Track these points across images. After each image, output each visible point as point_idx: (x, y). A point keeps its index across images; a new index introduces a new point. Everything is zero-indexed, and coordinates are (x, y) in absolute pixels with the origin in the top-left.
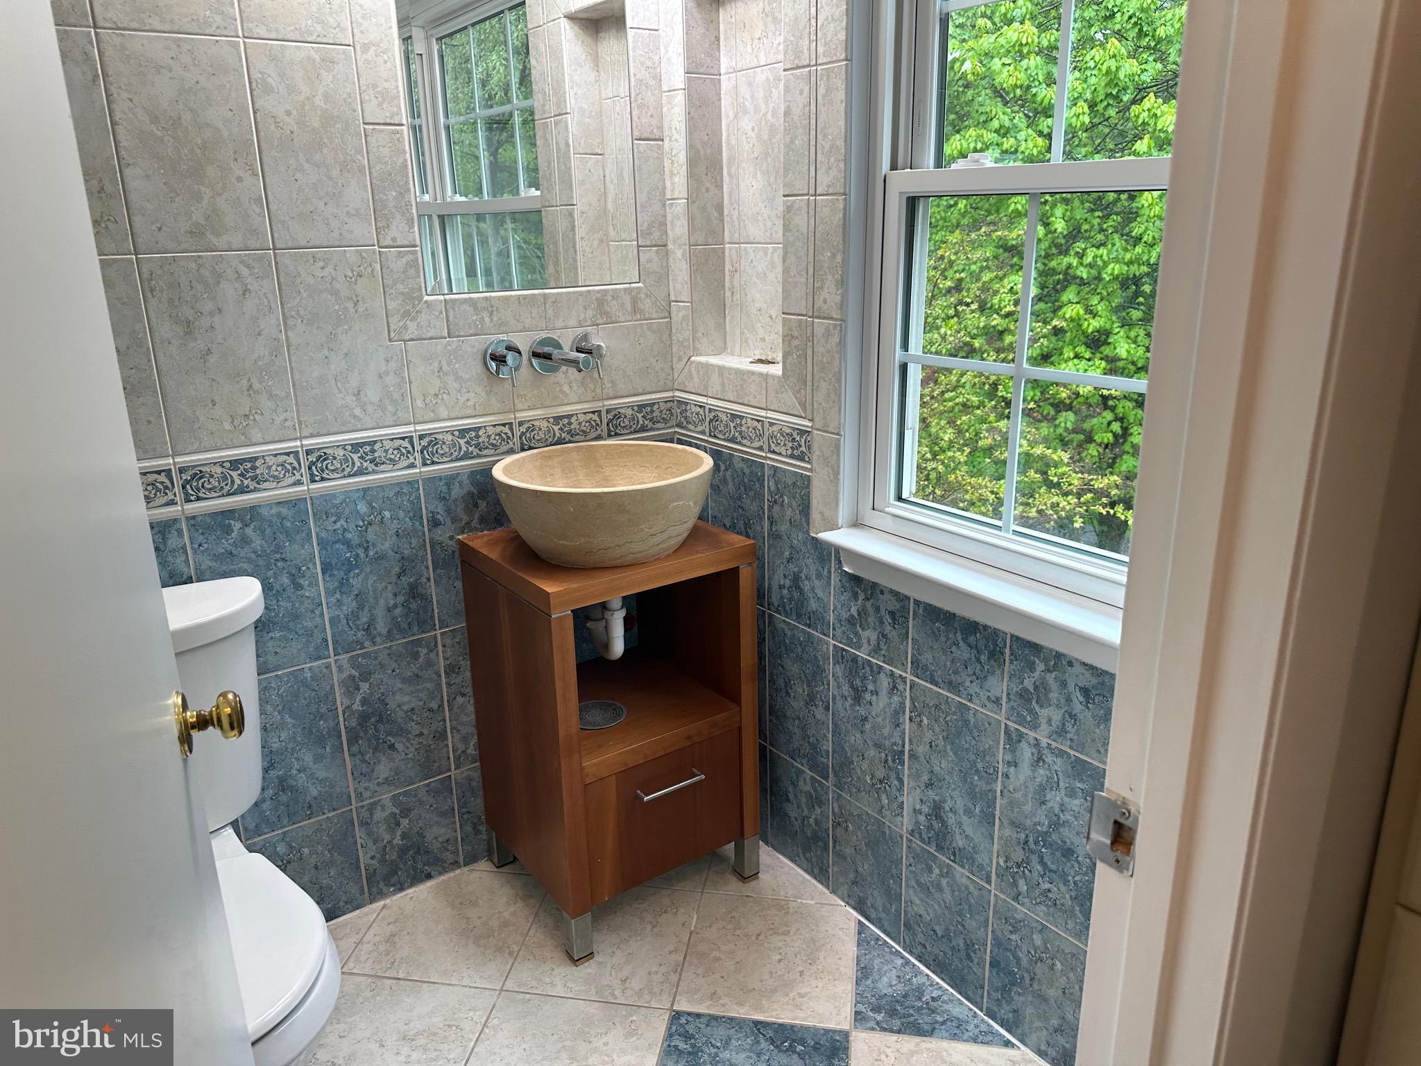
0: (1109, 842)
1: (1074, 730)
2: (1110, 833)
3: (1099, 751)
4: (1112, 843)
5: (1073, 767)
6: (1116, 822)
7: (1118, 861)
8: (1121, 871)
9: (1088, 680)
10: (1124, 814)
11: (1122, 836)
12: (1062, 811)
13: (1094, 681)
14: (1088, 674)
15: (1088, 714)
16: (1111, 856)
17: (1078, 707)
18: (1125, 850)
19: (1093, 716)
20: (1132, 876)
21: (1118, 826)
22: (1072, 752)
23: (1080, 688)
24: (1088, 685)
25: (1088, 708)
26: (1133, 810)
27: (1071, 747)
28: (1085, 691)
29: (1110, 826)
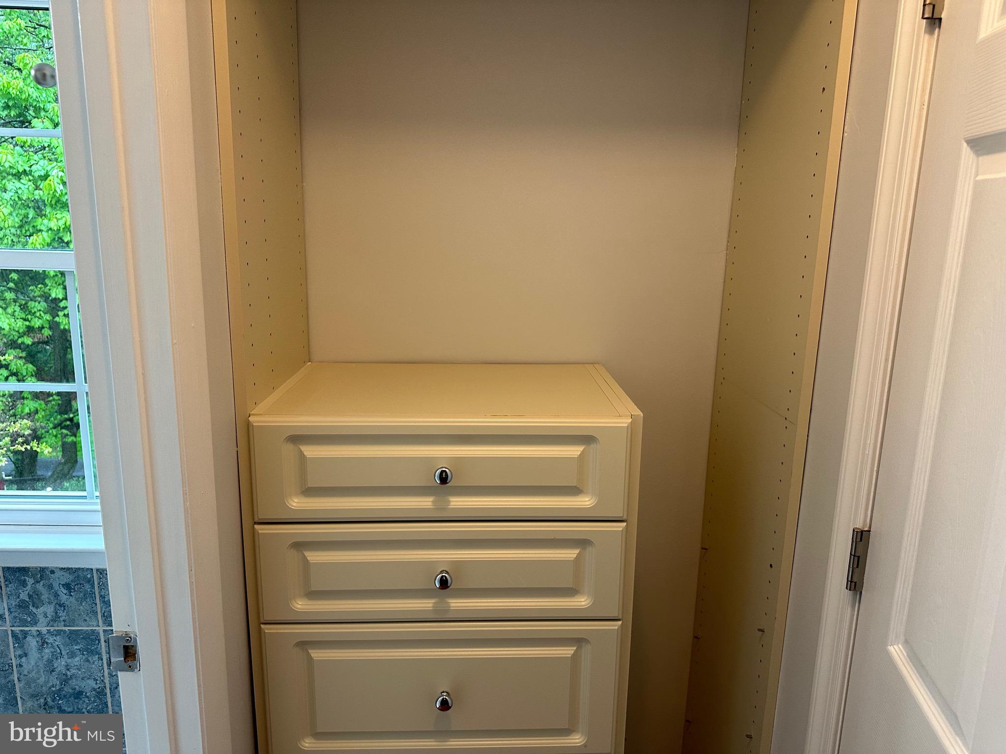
0: (123, 659)
1: (65, 614)
2: (123, 653)
3: (85, 620)
4: (125, 659)
5: (69, 638)
6: (124, 646)
7: (130, 667)
8: (133, 671)
9: (67, 578)
10: (128, 640)
11: (129, 653)
12: (68, 670)
13: (71, 577)
14: (66, 575)
15: (72, 599)
16: (126, 666)
17: (64, 598)
18: (132, 659)
19: (77, 600)
20: (139, 670)
21: (126, 648)
22: (67, 629)
23: (63, 585)
24: (68, 581)
25: (71, 596)
26: (132, 636)
27: (65, 626)
28: (67, 586)
29: (122, 651)
